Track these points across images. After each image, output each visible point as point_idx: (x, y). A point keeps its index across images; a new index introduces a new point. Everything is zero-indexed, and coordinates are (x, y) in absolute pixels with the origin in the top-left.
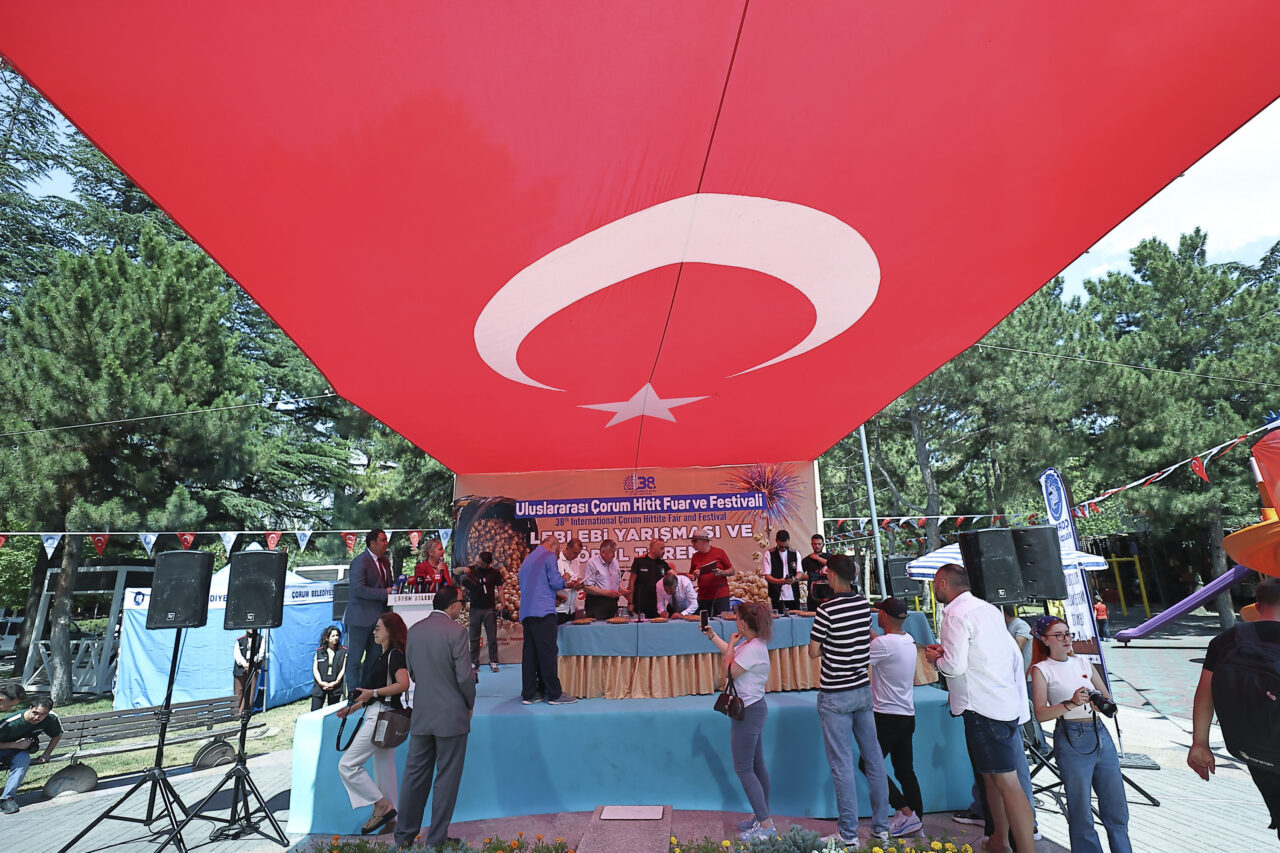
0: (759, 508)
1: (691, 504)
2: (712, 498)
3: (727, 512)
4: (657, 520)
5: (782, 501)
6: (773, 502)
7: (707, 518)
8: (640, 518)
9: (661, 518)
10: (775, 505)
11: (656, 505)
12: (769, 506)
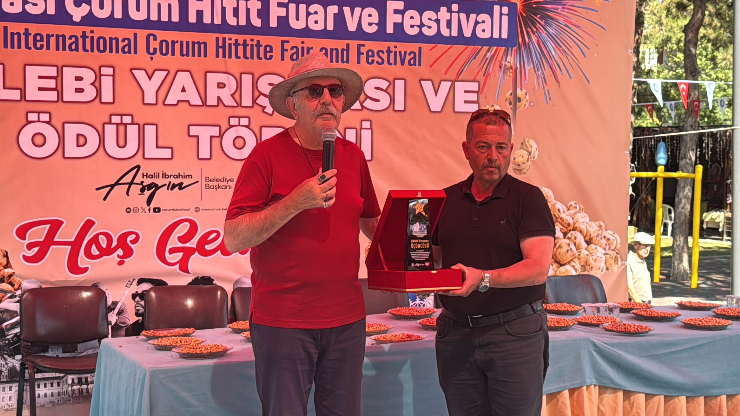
0: (499, 42)
1: (339, 18)
2: (391, 5)
3: (425, 47)
4: (248, 55)
5: (551, 31)
6: (532, 31)
7: (376, 58)
8: (205, 44)
9: (262, 49)
10: (534, 39)
11: (248, 11)
12: (520, 40)
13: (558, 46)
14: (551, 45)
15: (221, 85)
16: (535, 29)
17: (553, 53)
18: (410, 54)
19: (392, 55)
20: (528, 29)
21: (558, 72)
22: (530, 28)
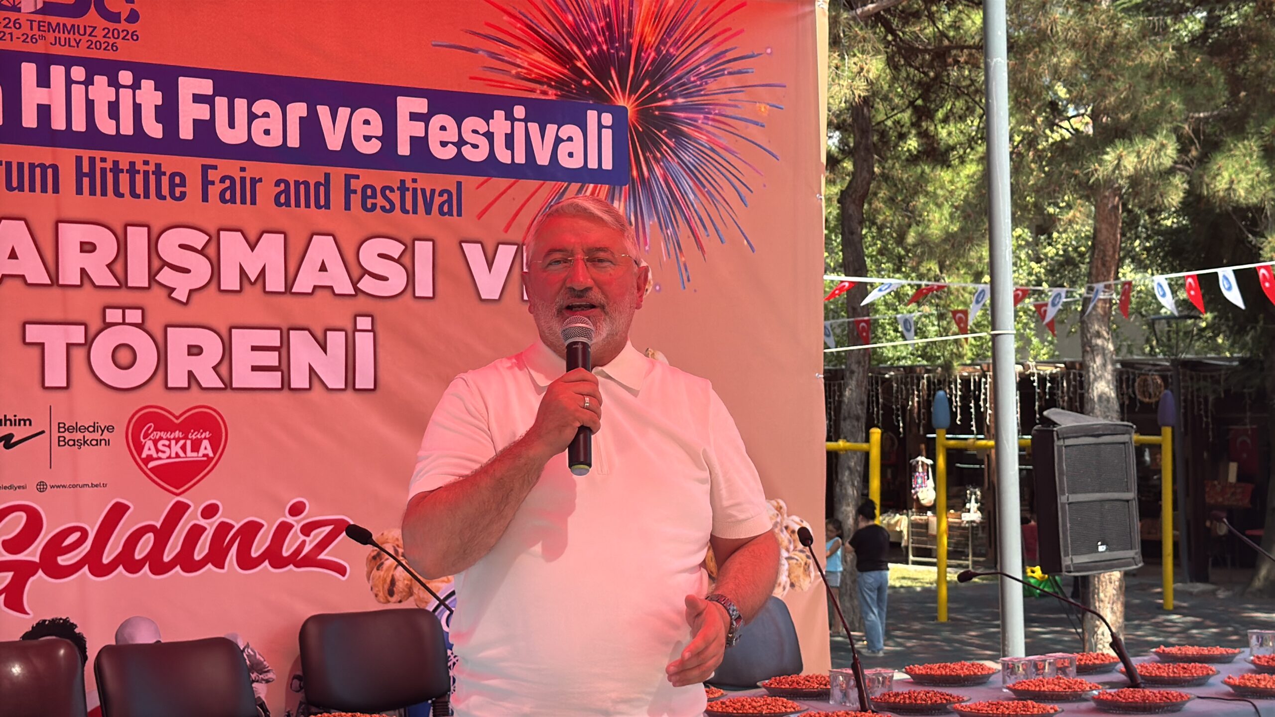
0: (599, 176)
1: (311, 125)
2: (406, 105)
3: (469, 182)
4: (139, 189)
5: (686, 157)
6: (655, 158)
7: (380, 201)
8: (55, 168)
9: (165, 180)
10: (658, 171)
11: (137, 109)
12: (635, 173)
13: (699, 184)
14: (687, 184)
15: (87, 247)
16: (659, 155)
17: (692, 197)
18: (441, 195)
19: (409, 195)
20: (648, 154)
21: (700, 231)
22: (651, 152)
